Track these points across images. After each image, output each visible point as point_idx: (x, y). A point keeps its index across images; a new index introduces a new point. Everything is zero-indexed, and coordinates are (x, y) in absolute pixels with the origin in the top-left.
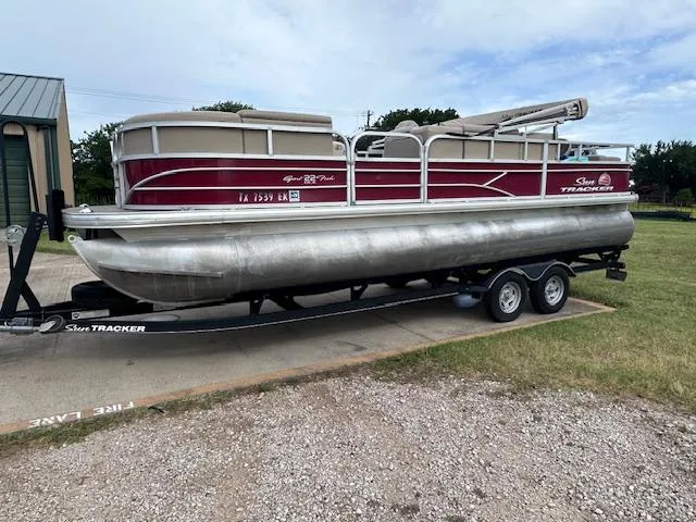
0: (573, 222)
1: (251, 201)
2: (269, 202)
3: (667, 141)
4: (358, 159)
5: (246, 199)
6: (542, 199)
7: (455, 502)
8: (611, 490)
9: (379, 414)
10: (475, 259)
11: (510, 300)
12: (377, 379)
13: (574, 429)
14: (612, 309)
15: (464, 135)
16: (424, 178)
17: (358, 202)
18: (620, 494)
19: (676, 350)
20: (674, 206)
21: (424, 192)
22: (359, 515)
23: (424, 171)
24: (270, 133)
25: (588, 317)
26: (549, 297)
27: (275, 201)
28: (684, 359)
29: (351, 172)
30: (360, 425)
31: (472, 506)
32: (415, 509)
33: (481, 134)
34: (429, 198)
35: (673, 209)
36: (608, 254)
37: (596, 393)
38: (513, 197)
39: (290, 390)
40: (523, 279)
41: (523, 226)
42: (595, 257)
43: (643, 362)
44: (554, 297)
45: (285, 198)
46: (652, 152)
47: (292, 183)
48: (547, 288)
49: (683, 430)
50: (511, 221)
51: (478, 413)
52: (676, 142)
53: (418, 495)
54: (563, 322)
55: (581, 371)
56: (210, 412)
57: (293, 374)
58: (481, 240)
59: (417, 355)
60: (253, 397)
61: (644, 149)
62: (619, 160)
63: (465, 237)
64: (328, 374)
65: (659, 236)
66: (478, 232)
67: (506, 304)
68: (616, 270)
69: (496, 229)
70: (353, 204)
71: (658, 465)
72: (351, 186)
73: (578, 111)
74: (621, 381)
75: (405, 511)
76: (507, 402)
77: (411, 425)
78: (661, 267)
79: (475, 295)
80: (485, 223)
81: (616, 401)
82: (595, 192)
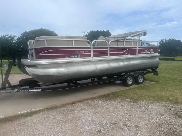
0: (144, 61)
1: (69, 58)
2: (73, 58)
3: (168, 39)
4: (93, 47)
5: (68, 57)
6: (137, 56)
7: (124, 122)
8: (157, 118)
9: (103, 107)
10: (121, 71)
11: (130, 81)
12: (100, 100)
13: (148, 108)
14: (155, 83)
15: (118, 40)
16: (109, 51)
17: (93, 57)
18: (159, 119)
19: (171, 91)
20: (171, 57)
21: (109, 54)
22: (104, 125)
23: (109, 50)
24: (73, 41)
25: (150, 85)
26: (139, 80)
27: (75, 57)
28: (172, 93)
29: (92, 50)
30: (99, 109)
31: (128, 123)
32: (116, 124)
33: (122, 40)
34: (110, 56)
35: (170, 57)
36: (153, 69)
37: (153, 101)
38: (130, 55)
39: (80, 103)
40: (133, 75)
41: (132, 62)
42: (150, 70)
43: (163, 94)
44: (141, 80)
45: (77, 56)
46: (164, 42)
47: (78, 53)
48: (139, 78)
49: (172, 107)
50: (129, 61)
51: (126, 106)
52: (170, 39)
53: (116, 121)
54: (144, 86)
55: (149, 96)
56: (62, 109)
57: (80, 100)
58: (122, 66)
59: (109, 94)
60: (71, 105)
61: (162, 41)
62: (155, 45)
63: (119, 65)
64: (88, 99)
65: (167, 65)
66: (122, 64)
67: (129, 82)
68: (156, 73)
69: (126, 63)
70: (92, 58)
71: (167, 114)
72: (92, 53)
73: (145, 34)
74: (158, 98)
75: (114, 124)
76: (132, 103)
77: (111, 109)
78: (167, 73)
79: (121, 80)
80: (123, 62)
81: (157, 102)
82: (150, 53)
